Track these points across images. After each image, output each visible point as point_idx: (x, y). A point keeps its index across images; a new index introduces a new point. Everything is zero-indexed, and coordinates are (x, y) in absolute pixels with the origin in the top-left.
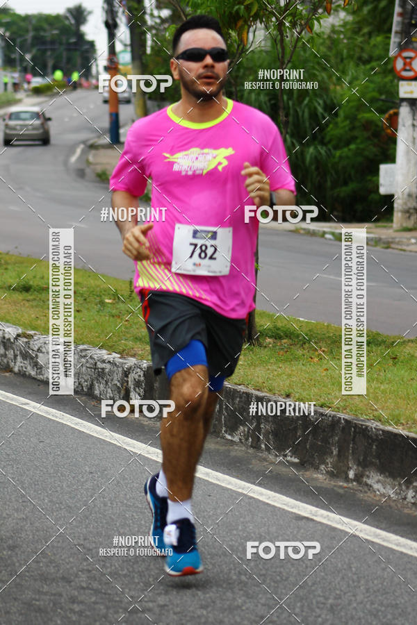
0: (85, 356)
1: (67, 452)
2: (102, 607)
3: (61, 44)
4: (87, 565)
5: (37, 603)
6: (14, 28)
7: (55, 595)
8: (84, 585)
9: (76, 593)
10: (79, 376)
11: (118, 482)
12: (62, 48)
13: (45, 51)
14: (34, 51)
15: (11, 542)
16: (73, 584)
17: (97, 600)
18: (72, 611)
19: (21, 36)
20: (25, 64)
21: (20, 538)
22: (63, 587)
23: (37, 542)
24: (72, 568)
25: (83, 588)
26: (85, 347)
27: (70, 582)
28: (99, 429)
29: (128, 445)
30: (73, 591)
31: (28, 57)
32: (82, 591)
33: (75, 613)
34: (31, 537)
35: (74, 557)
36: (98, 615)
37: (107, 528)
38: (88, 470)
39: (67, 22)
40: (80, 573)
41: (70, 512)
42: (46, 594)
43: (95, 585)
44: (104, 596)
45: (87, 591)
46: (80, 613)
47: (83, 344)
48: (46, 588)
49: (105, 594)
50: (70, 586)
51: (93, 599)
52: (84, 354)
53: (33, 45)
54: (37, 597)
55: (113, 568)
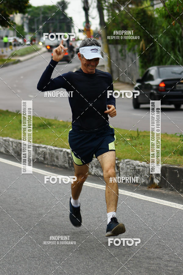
0: (129, 164)
1: (133, 207)
2: (181, 268)
4: (165, 252)
5: (151, 268)
7: (157, 264)
8: (168, 260)
9: (167, 263)
10: (126, 174)
16: (163, 259)
17: (177, 265)
18: (168, 270)
22: (160, 261)
24: (159, 253)
25: (168, 261)
26: (128, 160)
27: (161, 259)
28: (144, 196)
29: (160, 202)
30: (165, 262)
32: (169, 262)
33: (170, 270)
35: (158, 249)
36: (181, 271)
37: (167, 237)
38: (147, 214)
40: (164, 255)
41: (147, 231)
42: (153, 264)
43: (173, 259)
44: (179, 263)
45: (171, 262)
46: (173, 270)
48: (152, 262)
49: (179, 262)
50: (163, 261)
51: (175, 265)
52: (128, 163)
54: (150, 265)
55: (178, 252)
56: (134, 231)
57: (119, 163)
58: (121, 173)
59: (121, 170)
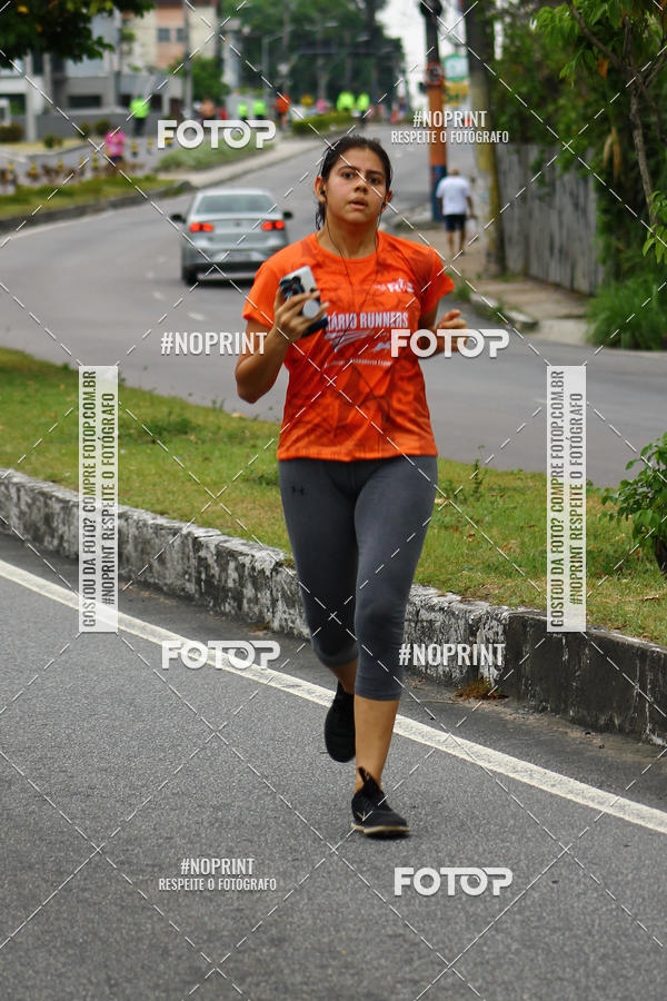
3: (341, 44)
4: (410, 972)
6: (257, 19)
11: (463, 824)
12: (344, 53)
13: (315, 57)
14: (294, 58)
15: (274, 931)
19: (270, 32)
20: (278, 82)
21: (291, 923)
23: (321, 931)
24: (384, 977)
28: (426, 728)
31: (284, 68)
34: (309, 922)
35: (386, 959)
37: (445, 906)
39: (351, 6)
40: (399, 986)
41: (378, 878)
53: (292, 49)
56: (329, 872)
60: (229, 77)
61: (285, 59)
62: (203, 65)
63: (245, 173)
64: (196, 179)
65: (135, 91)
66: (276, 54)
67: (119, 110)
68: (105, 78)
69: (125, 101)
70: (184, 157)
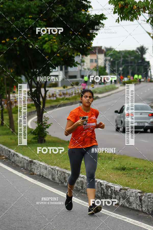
0: (150, 198)
3: (135, 63)
6: (114, 57)
10: (147, 207)
12: (135, 65)
13: (128, 66)
14: (123, 66)
19: (118, 60)
20: (119, 72)
26: (150, 194)
31: (121, 69)
39: (137, 54)
47: (149, 192)
52: (149, 197)
53: (123, 64)
57: (142, 196)
58: (143, 205)
59: (143, 203)
60: (108, 71)
61: (121, 66)
62: (101, 68)
63: (112, 94)
64: (100, 96)
65: (85, 74)
66: (119, 65)
67: (81, 79)
68: (78, 71)
69: (82, 77)
70: (97, 90)
